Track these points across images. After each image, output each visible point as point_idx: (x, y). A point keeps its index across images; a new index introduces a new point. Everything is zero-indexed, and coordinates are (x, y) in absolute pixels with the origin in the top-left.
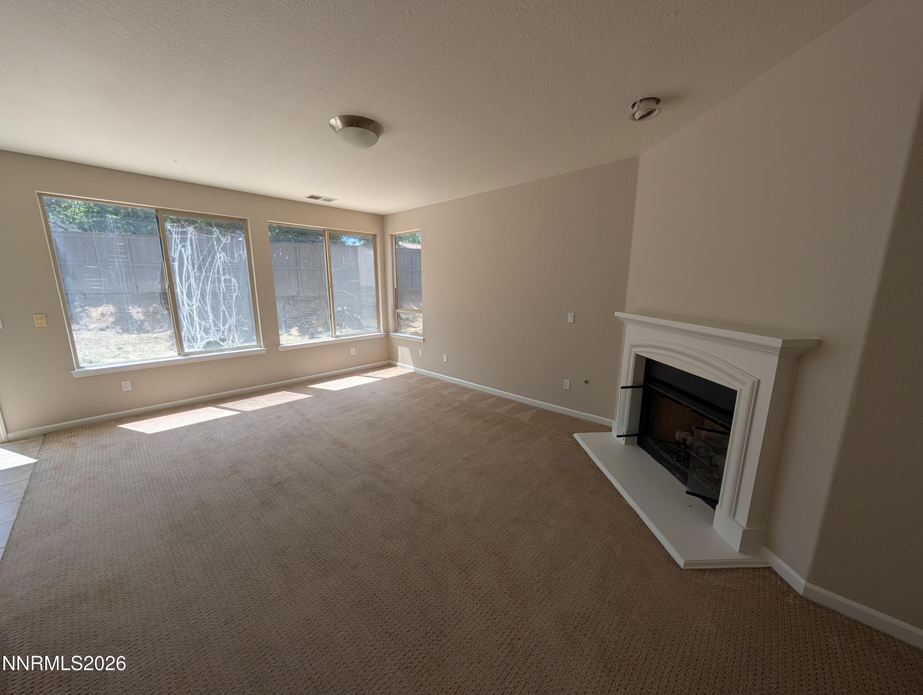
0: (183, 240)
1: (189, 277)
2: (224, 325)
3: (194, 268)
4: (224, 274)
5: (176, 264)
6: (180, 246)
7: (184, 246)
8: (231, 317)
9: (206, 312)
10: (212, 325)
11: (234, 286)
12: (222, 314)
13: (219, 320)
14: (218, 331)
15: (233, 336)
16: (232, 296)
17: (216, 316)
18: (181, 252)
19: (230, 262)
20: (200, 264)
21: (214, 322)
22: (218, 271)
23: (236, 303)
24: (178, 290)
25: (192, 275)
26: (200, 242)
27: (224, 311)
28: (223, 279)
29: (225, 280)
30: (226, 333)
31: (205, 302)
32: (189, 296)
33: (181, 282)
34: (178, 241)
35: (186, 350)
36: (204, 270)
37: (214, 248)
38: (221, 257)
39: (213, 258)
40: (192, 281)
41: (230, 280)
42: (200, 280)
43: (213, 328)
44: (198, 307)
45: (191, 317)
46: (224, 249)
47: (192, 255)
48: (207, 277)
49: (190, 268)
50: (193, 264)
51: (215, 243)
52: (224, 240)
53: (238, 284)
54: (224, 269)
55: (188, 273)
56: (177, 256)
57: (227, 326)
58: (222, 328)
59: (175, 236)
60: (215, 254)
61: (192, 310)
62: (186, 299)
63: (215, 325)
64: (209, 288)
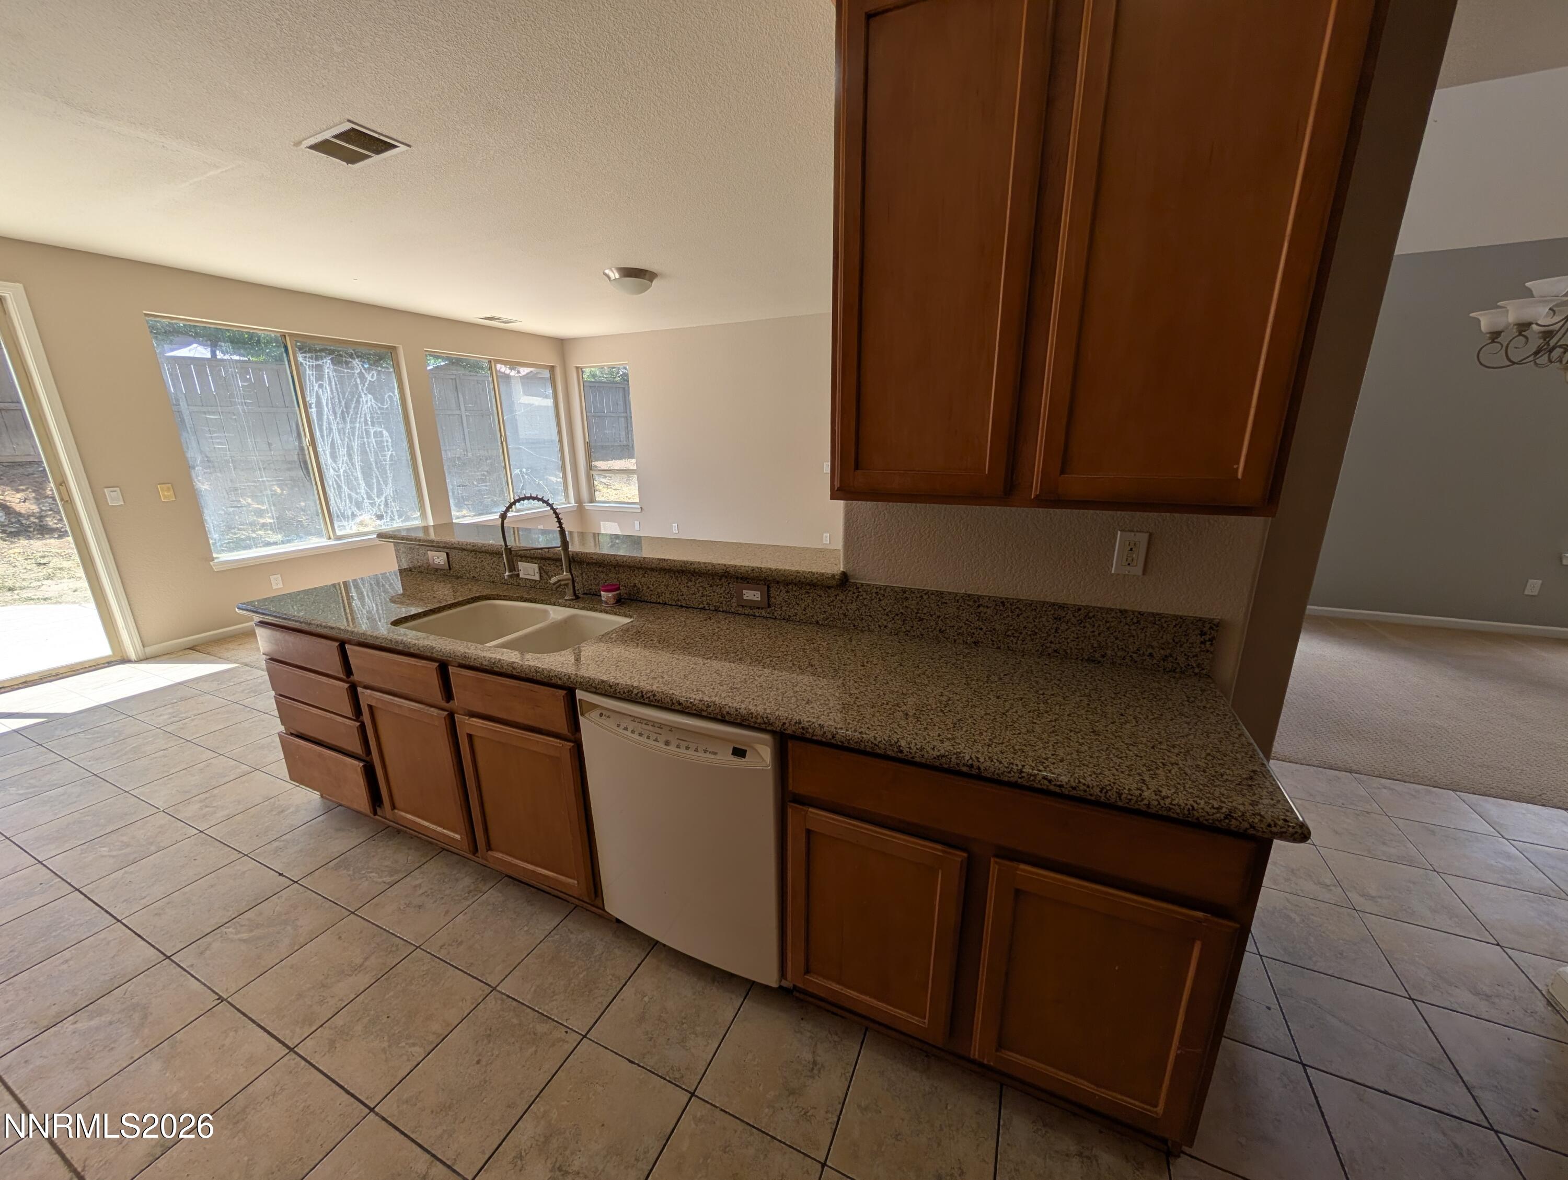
0: (319, 378)
1: (331, 429)
2: (378, 497)
3: (336, 418)
4: (373, 424)
5: (313, 411)
6: (316, 388)
7: (321, 386)
8: (386, 486)
9: (356, 479)
10: (365, 496)
11: (387, 441)
12: (375, 480)
13: (372, 490)
14: (373, 504)
15: (392, 511)
16: (385, 456)
17: (369, 485)
18: (318, 397)
19: (379, 408)
20: (343, 411)
21: (367, 493)
22: (366, 420)
23: (391, 465)
24: (320, 450)
25: (334, 427)
26: (341, 381)
27: (377, 477)
28: (372, 431)
29: (375, 432)
30: (382, 508)
31: (353, 465)
32: (334, 457)
33: (322, 436)
34: (313, 379)
35: (339, 533)
36: (348, 420)
37: (357, 388)
38: (367, 401)
39: (358, 402)
40: (336, 434)
41: (381, 432)
42: (344, 433)
43: (366, 501)
44: (345, 471)
45: (339, 487)
46: (371, 389)
47: (332, 398)
48: (353, 428)
49: (331, 417)
50: (335, 413)
51: (358, 381)
52: (369, 378)
53: (391, 438)
54: (372, 418)
55: (329, 424)
56: (314, 400)
57: (383, 498)
58: (377, 501)
59: (308, 372)
60: (360, 396)
61: (339, 476)
62: (330, 461)
63: (369, 497)
64: (355, 445)
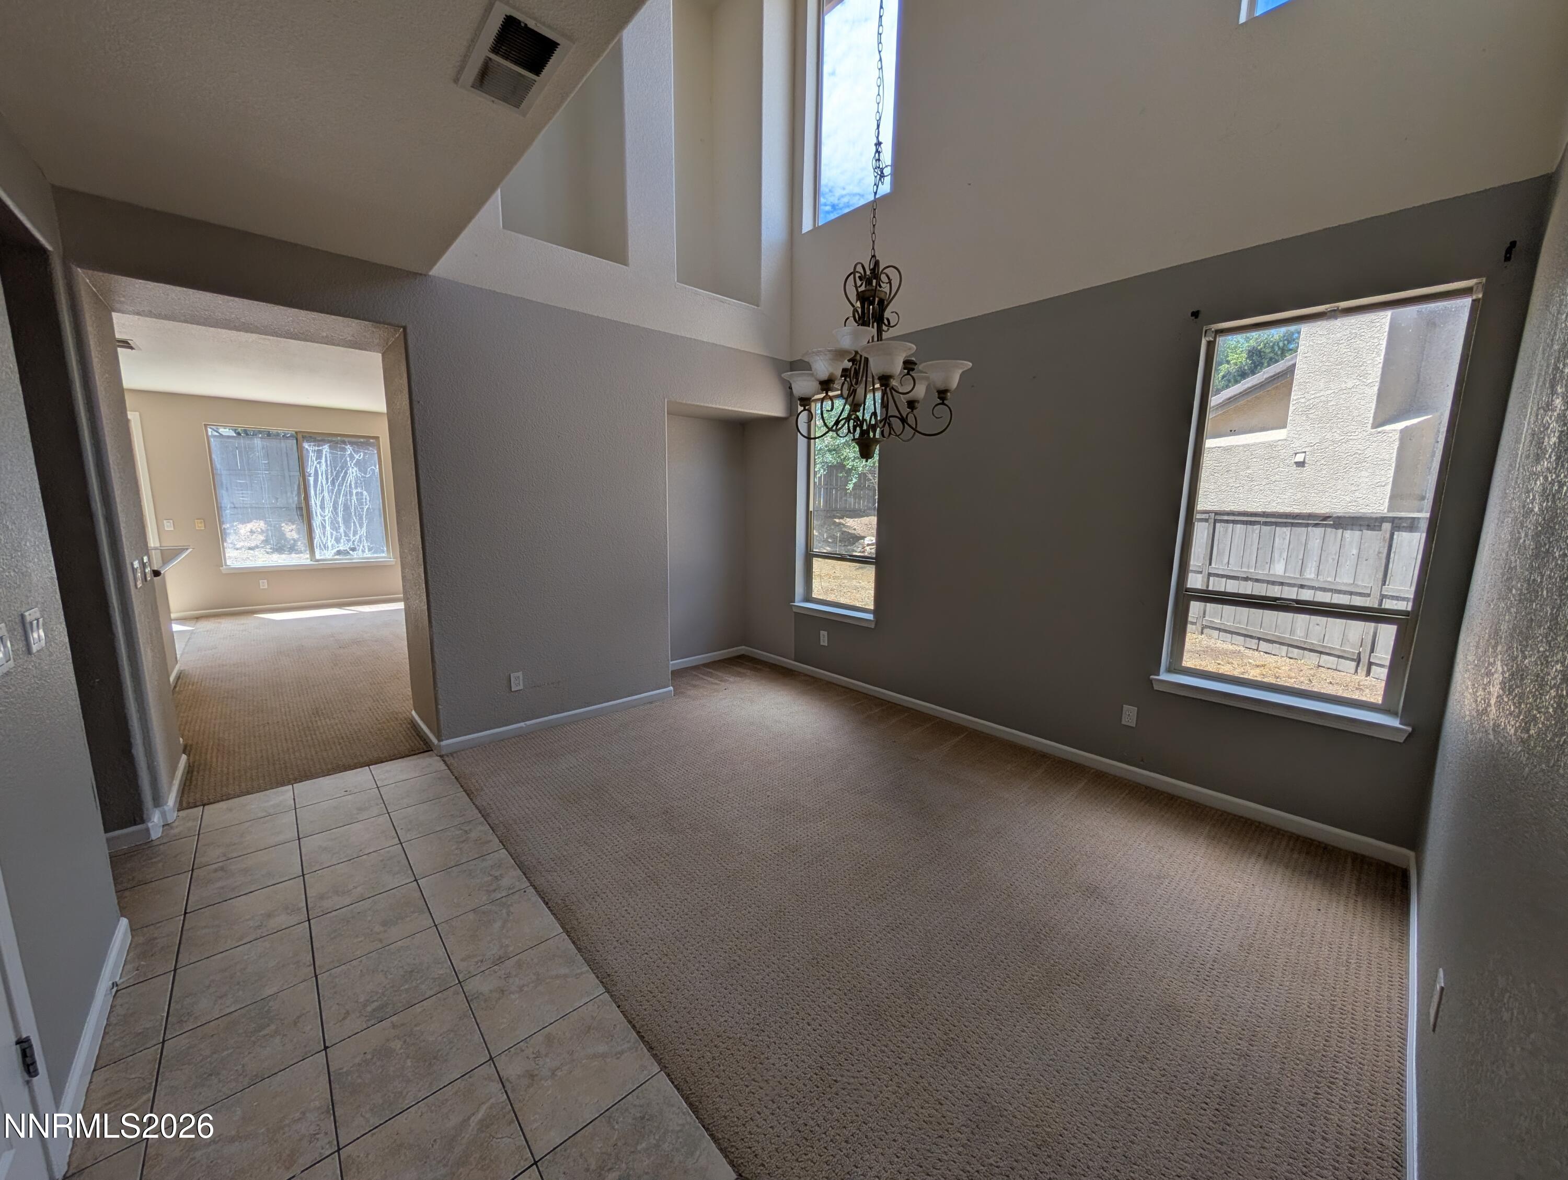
0: (319, 457)
1: (323, 491)
2: (354, 535)
3: (327, 483)
4: (356, 487)
5: (311, 479)
6: (315, 463)
7: (319, 463)
8: (361, 528)
9: (338, 523)
10: (343, 535)
11: (366, 499)
12: (353, 525)
13: (349, 530)
14: (348, 541)
15: (363, 546)
16: (363, 508)
17: (348, 527)
18: (316, 468)
19: (362, 477)
20: (333, 479)
21: (345, 532)
22: (350, 485)
23: (366, 515)
24: (313, 502)
25: (325, 488)
26: (334, 460)
27: (354, 522)
28: (354, 492)
29: (357, 493)
30: (356, 543)
31: (337, 513)
32: (322, 508)
33: (316, 495)
34: (314, 458)
35: (318, 557)
36: (337, 484)
37: (347, 464)
38: (353, 472)
39: (346, 473)
40: (326, 494)
41: (361, 493)
42: (333, 493)
43: (343, 538)
44: (330, 518)
45: (324, 527)
46: (358, 464)
47: (326, 471)
48: (339, 491)
49: (324, 483)
50: (327, 479)
51: (348, 459)
52: (357, 457)
53: (370, 497)
54: (356, 483)
55: (322, 486)
56: (312, 472)
57: (358, 537)
58: (352, 538)
59: (311, 454)
60: (348, 469)
61: (324, 521)
62: (319, 510)
63: (346, 535)
64: (341, 500)
